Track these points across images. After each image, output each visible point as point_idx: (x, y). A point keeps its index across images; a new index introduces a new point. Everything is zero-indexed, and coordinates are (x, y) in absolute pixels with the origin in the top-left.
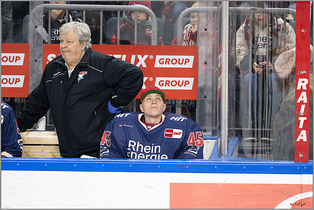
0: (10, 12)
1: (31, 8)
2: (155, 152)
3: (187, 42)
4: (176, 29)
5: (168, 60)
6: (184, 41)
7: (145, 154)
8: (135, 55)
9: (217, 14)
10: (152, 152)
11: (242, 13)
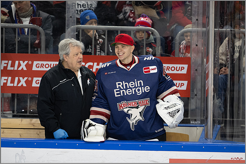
1: (67, 28)
2: (139, 86)
3: (183, 54)
4: (175, 45)
6: (181, 53)
7: (131, 89)
9: (205, 34)
10: (136, 86)
11: (224, 33)
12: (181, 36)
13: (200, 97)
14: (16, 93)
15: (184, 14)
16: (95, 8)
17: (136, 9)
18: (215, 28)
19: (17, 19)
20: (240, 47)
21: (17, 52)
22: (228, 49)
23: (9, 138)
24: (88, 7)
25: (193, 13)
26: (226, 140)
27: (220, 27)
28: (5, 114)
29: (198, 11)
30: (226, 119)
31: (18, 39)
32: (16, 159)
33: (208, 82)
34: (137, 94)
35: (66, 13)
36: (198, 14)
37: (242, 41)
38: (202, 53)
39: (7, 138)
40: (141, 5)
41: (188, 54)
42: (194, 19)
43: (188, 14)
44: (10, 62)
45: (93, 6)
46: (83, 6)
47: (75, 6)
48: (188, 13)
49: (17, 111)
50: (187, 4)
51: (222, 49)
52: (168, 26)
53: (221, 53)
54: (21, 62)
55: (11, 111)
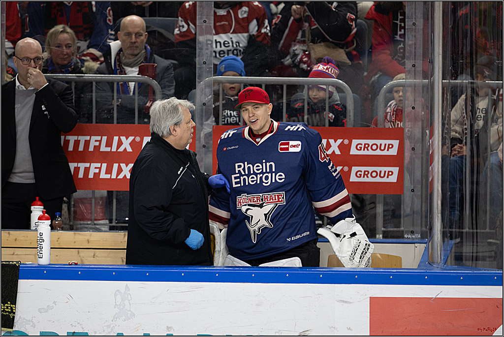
0: (172, 86)
1: (199, 81)
2: (268, 171)
3: (392, 123)
4: (377, 108)
5: (367, 146)
6: (387, 122)
7: (256, 174)
8: (326, 140)
9: (428, 89)
10: (264, 171)
11: (458, 88)
12: (388, 93)
13: (420, 193)
14: (114, 189)
15: (391, 56)
16: (244, 48)
17: (311, 49)
18: (443, 79)
19: (118, 68)
20: (485, 111)
21: (115, 121)
22: (465, 114)
23: (104, 265)
24: (233, 46)
25: (407, 54)
26: (463, 265)
27: (452, 78)
28: (97, 225)
29: (415, 52)
30: (461, 230)
31: (118, 101)
32: (115, 300)
33: (432, 168)
34: (264, 184)
35: (197, 56)
36: (415, 55)
37: (489, 102)
38: (423, 121)
39: (100, 265)
40: (320, 42)
41: (399, 123)
42: (409, 64)
43: (399, 56)
44: (105, 138)
45: (241, 45)
46: (224, 44)
47: (211, 44)
48: (399, 54)
49: (116, 220)
50: (397, 40)
51: (455, 113)
52: (366, 76)
53: (454, 121)
54: (123, 138)
55: (107, 219)
